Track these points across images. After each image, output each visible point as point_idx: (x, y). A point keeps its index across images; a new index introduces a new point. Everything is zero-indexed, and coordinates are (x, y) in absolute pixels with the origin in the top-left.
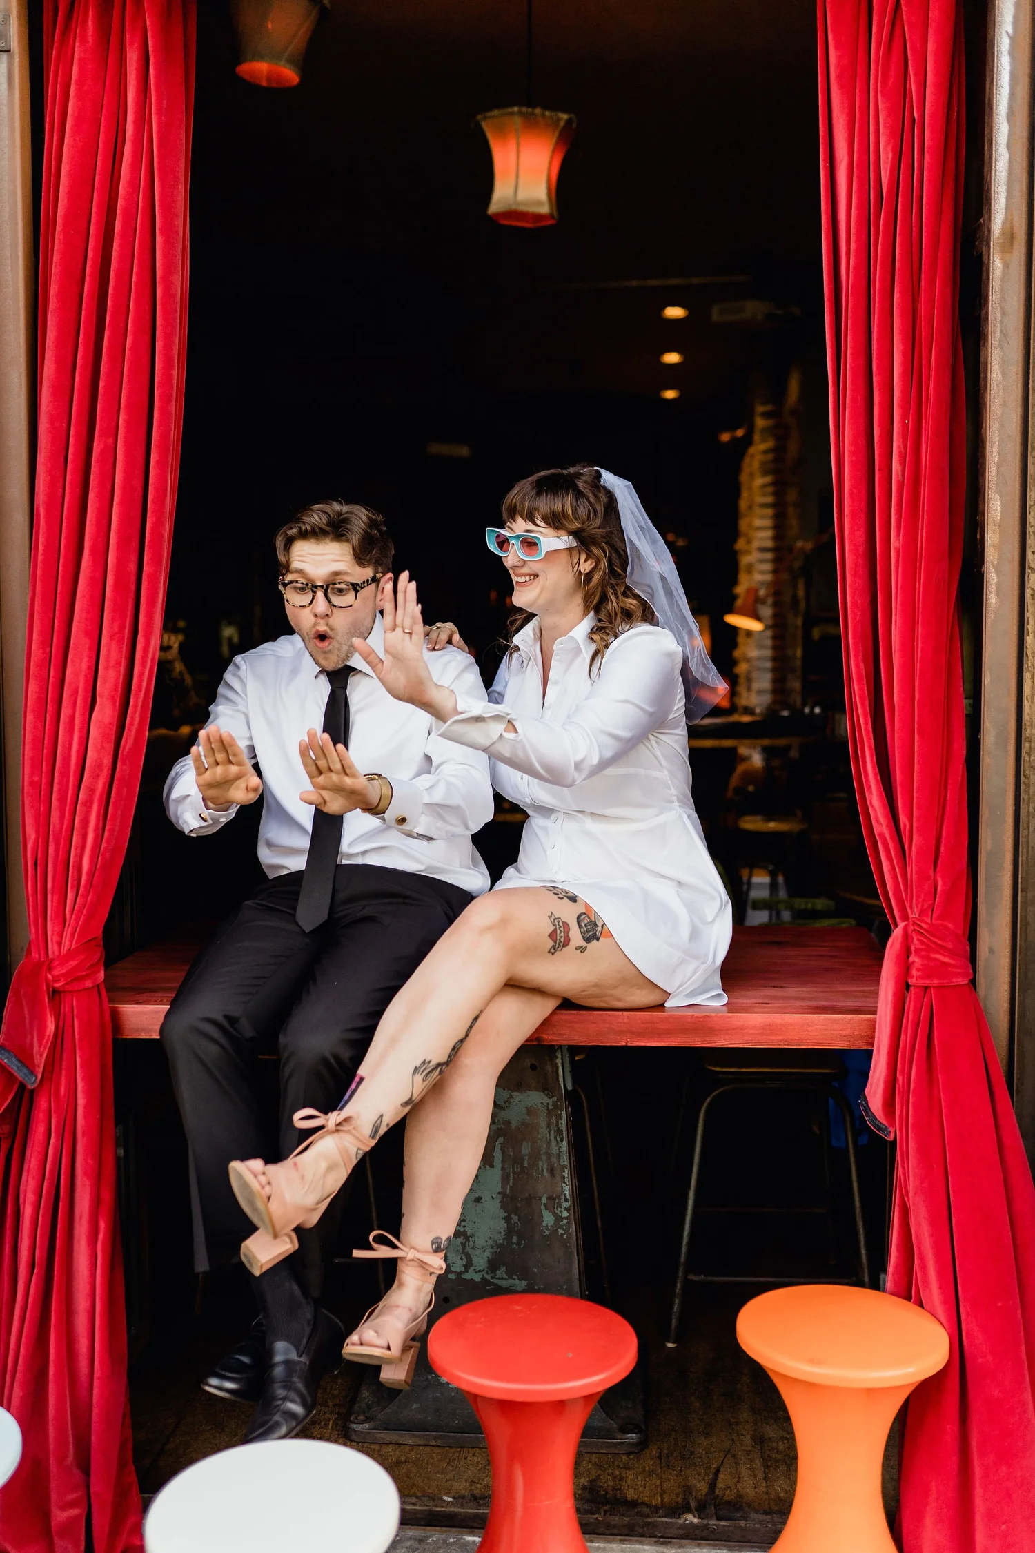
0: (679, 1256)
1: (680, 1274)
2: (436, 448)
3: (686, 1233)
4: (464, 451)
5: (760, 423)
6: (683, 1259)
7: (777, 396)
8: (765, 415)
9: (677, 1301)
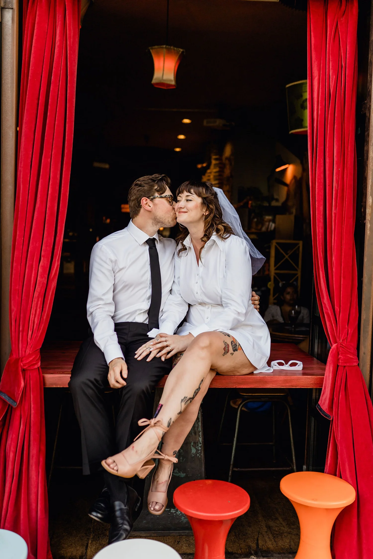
5: (214, 162)
7: (221, 152)
8: (216, 159)
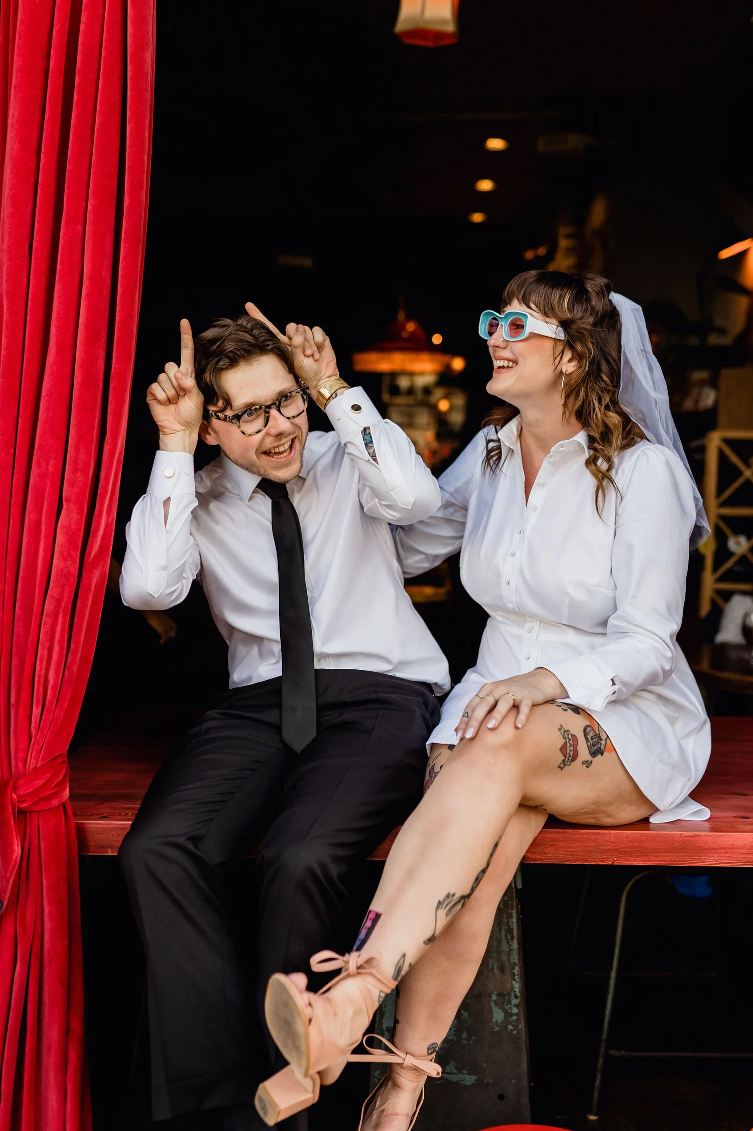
0: (601, 1033)
1: (602, 1050)
2: (286, 260)
3: (608, 1012)
4: (307, 262)
5: (563, 243)
6: (604, 1036)
7: (580, 219)
8: (569, 236)
9: (599, 1076)
